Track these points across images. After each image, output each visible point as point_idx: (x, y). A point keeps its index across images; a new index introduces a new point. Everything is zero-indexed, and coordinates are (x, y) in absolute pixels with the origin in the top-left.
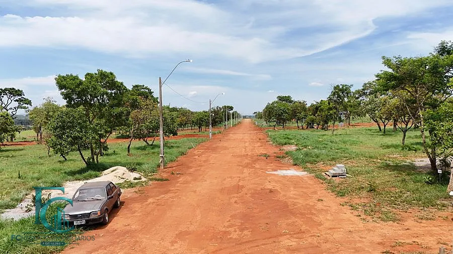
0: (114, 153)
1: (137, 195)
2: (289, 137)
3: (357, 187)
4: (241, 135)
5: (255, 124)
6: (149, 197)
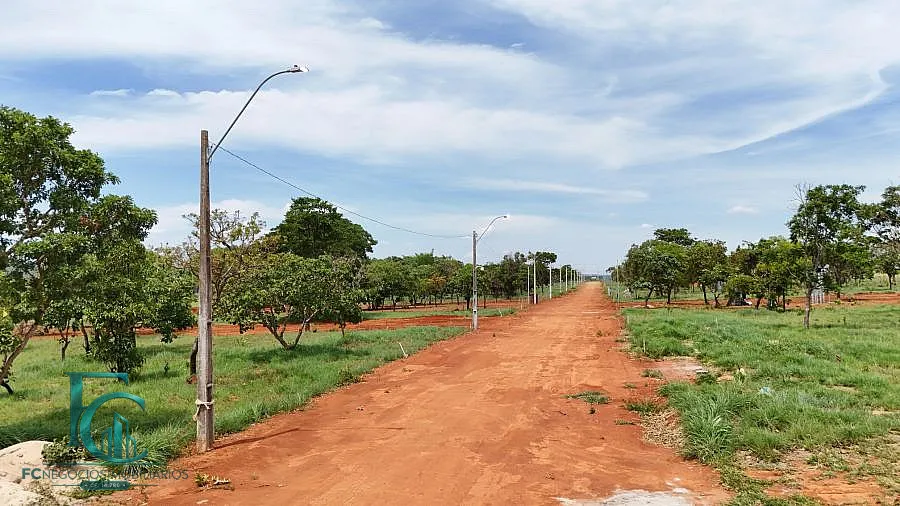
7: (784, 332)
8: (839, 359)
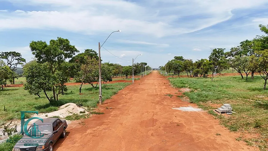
0: (71, 93)
1: (80, 126)
2: (184, 82)
3: (244, 123)
4: (153, 81)
5: (160, 73)
6: (88, 128)
7: (207, 82)
8: (218, 87)
